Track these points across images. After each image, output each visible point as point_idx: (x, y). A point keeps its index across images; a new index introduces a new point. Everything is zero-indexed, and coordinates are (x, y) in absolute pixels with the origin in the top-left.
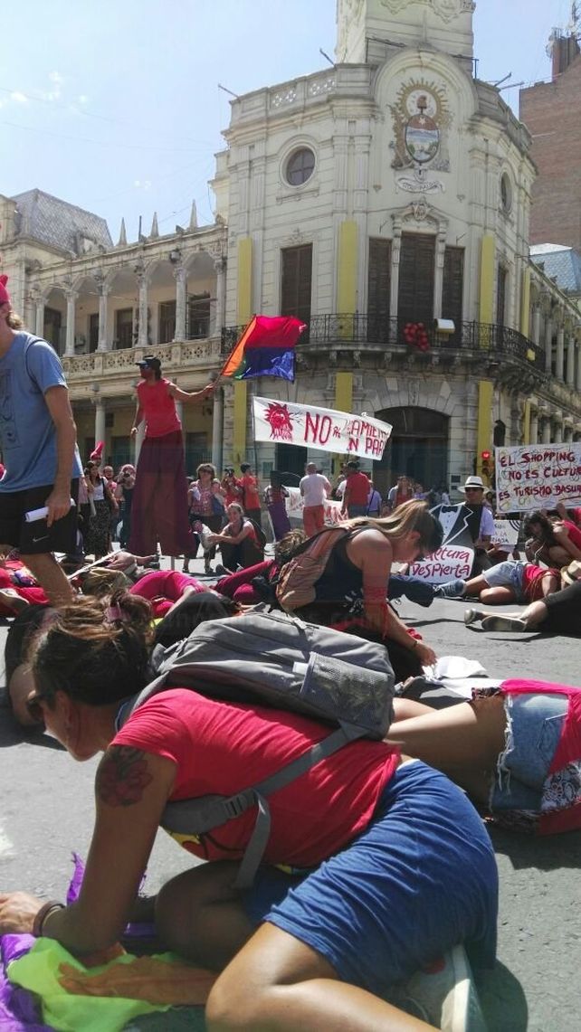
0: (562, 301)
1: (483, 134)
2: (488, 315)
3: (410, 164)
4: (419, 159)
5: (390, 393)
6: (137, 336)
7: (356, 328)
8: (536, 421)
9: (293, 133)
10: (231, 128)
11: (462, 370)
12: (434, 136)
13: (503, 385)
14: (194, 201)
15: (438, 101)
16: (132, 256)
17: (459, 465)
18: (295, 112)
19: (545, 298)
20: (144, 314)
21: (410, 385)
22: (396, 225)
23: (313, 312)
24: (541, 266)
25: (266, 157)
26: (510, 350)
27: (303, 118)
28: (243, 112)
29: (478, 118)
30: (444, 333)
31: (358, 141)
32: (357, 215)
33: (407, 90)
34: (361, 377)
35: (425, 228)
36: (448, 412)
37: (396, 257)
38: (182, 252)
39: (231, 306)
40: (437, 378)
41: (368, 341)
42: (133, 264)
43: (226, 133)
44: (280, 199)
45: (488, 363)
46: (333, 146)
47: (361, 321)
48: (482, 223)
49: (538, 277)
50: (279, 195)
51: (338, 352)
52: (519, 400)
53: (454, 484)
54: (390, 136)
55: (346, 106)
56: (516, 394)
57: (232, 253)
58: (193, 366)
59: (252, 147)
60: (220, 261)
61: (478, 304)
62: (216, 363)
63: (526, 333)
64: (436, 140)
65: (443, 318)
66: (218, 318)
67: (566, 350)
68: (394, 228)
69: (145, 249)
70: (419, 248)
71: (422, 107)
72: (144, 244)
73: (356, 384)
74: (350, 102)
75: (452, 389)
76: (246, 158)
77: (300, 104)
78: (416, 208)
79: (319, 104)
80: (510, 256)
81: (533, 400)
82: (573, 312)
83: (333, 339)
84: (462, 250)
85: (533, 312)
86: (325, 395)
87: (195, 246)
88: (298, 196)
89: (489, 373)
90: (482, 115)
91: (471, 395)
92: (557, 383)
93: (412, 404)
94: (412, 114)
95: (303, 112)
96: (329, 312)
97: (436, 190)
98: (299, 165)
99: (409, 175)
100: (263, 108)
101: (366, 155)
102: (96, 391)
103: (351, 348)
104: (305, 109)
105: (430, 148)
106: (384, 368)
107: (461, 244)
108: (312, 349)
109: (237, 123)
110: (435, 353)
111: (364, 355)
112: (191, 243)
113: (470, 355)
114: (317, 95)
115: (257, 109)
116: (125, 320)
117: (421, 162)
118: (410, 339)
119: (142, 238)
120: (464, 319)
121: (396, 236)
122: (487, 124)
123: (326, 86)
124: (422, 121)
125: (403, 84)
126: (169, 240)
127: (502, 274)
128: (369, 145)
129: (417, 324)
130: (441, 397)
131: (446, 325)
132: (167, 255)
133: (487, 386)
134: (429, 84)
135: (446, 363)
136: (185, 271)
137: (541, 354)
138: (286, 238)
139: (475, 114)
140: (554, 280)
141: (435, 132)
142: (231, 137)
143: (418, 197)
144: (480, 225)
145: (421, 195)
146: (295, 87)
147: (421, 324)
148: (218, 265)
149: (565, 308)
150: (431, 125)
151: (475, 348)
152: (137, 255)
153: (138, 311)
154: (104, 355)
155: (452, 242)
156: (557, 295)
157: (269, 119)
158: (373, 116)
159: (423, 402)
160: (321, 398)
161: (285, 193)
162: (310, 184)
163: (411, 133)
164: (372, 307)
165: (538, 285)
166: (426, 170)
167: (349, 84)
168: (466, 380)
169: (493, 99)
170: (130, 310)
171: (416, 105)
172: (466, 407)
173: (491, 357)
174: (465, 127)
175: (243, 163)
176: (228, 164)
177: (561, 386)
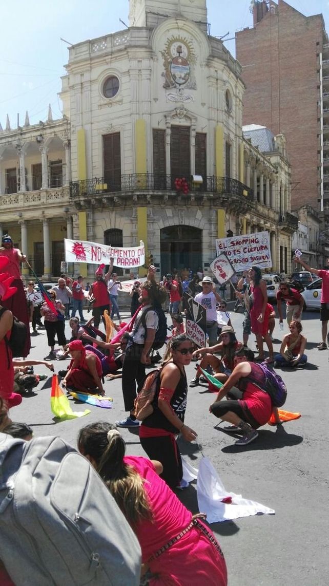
0: (262, 159)
1: (215, 67)
2: (221, 173)
3: (174, 86)
4: (179, 82)
5: (168, 218)
6: (19, 185)
7: (147, 181)
8: (250, 228)
9: (106, 67)
10: (69, 63)
11: (208, 204)
12: (187, 69)
13: (231, 210)
14: (50, 105)
15: (188, 48)
16: (14, 138)
17: (208, 257)
18: (107, 55)
19: (252, 158)
20: (23, 172)
21: (179, 213)
22: (167, 121)
23: (122, 173)
24: (250, 140)
25: (91, 81)
26: (233, 191)
27: (111, 58)
28: (76, 54)
29: (211, 58)
30: (197, 183)
31: (143, 72)
32: (144, 115)
33: (171, 42)
34: (151, 209)
35: (183, 122)
36: (201, 227)
37: (168, 139)
38: (44, 136)
39: (74, 168)
40: (194, 208)
41: (155, 189)
42: (15, 143)
43: (66, 66)
44: (101, 106)
45: (222, 199)
46: (130, 76)
47: (150, 177)
48: (216, 119)
49: (248, 147)
50: (99, 104)
51: (137, 195)
52: (240, 217)
53: (206, 268)
54: (162, 69)
55: (135, 52)
56: (238, 215)
57: (73, 137)
58: (54, 203)
59: (82, 75)
60: (67, 142)
61: (215, 166)
62: (67, 202)
63: (242, 181)
64: (188, 71)
65: (196, 175)
66: (67, 175)
67: (265, 185)
68: (166, 123)
69: (21, 134)
70: (181, 133)
71: (179, 52)
72: (21, 132)
73: (149, 213)
74: (138, 50)
75: (202, 214)
76: (79, 81)
77: (109, 50)
78: (178, 111)
79: (120, 51)
80: (232, 136)
81: (248, 216)
82: (268, 164)
83: (134, 188)
84: (205, 135)
85: (246, 166)
86: (131, 220)
87: (51, 133)
88: (110, 104)
89: (223, 204)
90: (214, 57)
91: (213, 217)
92: (260, 205)
93: (181, 224)
94: (174, 56)
95: (111, 55)
96: (131, 172)
97: (189, 101)
98: (111, 86)
99: (173, 92)
100: (87, 52)
101: (149, 81)
103: (145, 193)
104: (112, 53)
105: (185, 76)
106: (164, 204)
107: (204, 131)
108: (123, 194)
109: (72, 61)
110: (192, 195)
111: (153, 197)
112: (49, 131)
113: (212, 195)
114: (119, 45)
115: (84, 53)
116: (12, 174)
117: (180, 85)
118: (178, 187)
119: (20, 128)
120: (208, 175)
121: (168, 128)
122: (217, 62)
123: (124, 40)
124: (180, 60)
125: (168, 39)
126: (35, 129)
127: (228, 147)
128: (150, 75)
129: (182, 179)
130: (197, 219)
131: (198, 178)
132: (35, 138)
133: (222, 212)
134: (183, 39)
135: (199, 199)
136: (46, 148)
137: (251, 192)
138: (104, 129)
139: (210, 56)
140: (257, 147)
141: (187, 67)
142: (69, 69)
143: (179, 105)
144: (215, 121)
145: (181, 103)
146: (106, 40)
147: (184, 179)
148: (66, 144)
149: (264, 163)
150: (185, 63)
151: (214, 191)
152: (17, 138)
153: (19, 170)
155: (200, 131)
156: (259, 156)
157: (91, 59)
158: (152, 58)
159: (187, 222)
160: (129, 221)
161: (102, 102)
162: (117, 98)
163: (174, 67)
164: (155, 169)
165: (248, 151)
166: (183, 89)
167: (137, 39)
168: (211, 209)
169: (220, 47)
170: (14, 169)
171: (176, 49)
172: (210, 224)
173: (223, 196)
174: (204, 63)
175: (77, 84)
176: (69, 84)
177: (263, 207)
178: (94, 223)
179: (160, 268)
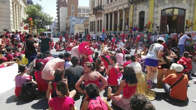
5: (166, 4)
21: (172, 2)
36: (185, 8)
58: (126, 2)
73: (155, 3)
75: (186, 1)
86: (148, 7)
91: (193, 2)
93: (173, 7)
102: (112, 10)
130: (183, 4)
154: (114, 2)
159: (177, 6)
172: (191, 6)
178: (136, 9)
179: (159, 29)
